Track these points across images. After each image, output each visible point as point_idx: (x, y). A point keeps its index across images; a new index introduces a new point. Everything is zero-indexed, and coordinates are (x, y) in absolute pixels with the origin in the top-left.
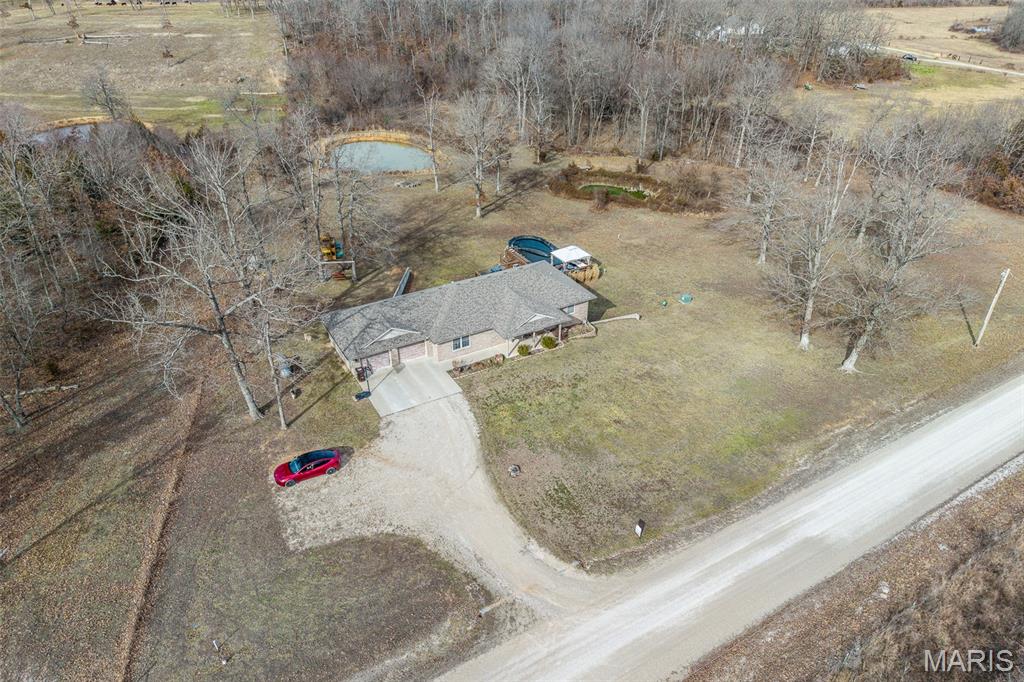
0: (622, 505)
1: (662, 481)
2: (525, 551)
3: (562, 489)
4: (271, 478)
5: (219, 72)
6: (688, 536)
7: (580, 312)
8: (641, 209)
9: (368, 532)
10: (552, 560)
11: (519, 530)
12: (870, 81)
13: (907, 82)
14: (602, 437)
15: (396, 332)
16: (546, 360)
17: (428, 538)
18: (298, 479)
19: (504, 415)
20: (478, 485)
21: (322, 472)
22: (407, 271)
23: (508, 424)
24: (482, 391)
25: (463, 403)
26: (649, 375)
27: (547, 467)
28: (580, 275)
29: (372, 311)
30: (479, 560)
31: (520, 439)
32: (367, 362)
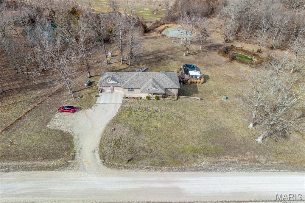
0: (132, 151)
1: (151, 150)
2: (94, 152)
3: (120, 140)
6: (141, 169)
7: (175, 92)
9: (65, 130)
10: (98, 157)
11: (98, 145)
14: (146, 130)
16: (152, 103)
17: (76, 137)
18: (63, 111)
19: (126, 114)
20: (100, 129)
22: (147, 67)
23: (124, 117)
24: (127, 105)
25: (119, 107)
26: (181, 118)
27: (123, 132)
28: (195, 81)
29: (111, 74)
30: (81, 148)
31: (123, 122)
32: (103, 88)
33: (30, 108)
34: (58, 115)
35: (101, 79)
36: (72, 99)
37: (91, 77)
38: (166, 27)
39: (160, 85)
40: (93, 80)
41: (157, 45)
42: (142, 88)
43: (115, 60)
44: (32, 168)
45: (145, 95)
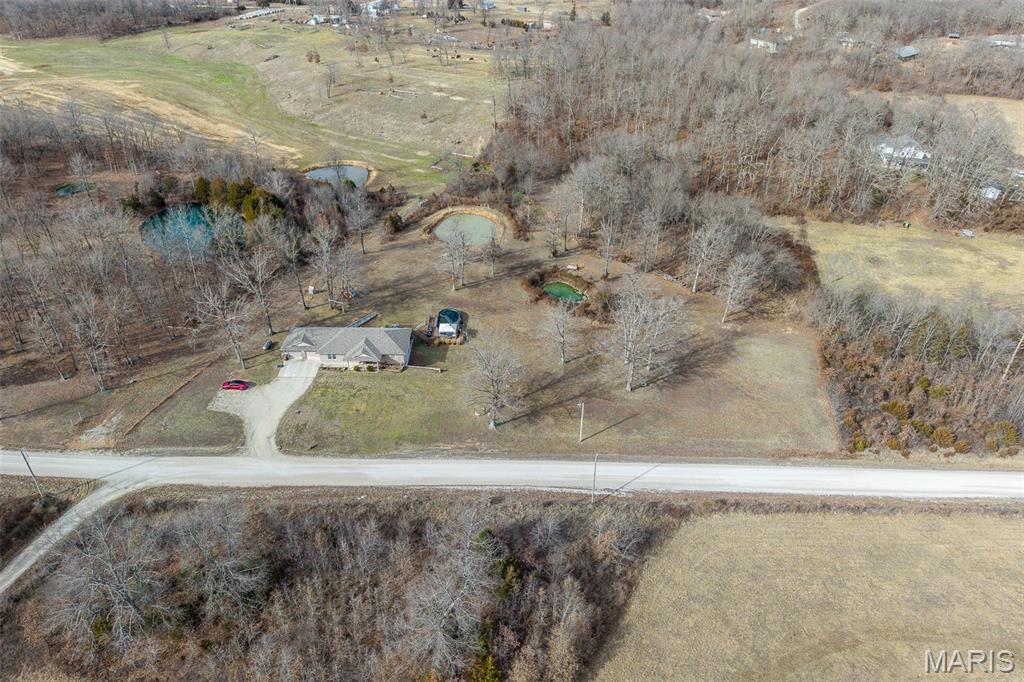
1: (343, 436)
2: (269, 438)
3: (305, 425)
4: (221, 385)
6: (325, 456)
7: (400, 358)
9: (232, 413)
10: (273, 444)
11: (275, 431)
14: (344, 413)
16: (366, 376)
17: (246, 422)
19: (319, 391)
20: (280, 412)
22: (375, 313)
23: (315, 396)
24: (322, 380)
25: (310, 382)
26: (397, 397)
27: (309, 416)
28: (447, 341)
29: (302, 331)
30: (253, 434)
31: (313, 403)
32: (291, 354)
33: (182, 384)
34: (221, 393)
35: (288, 338)
36: (242, 370)
37: (274, 333)
38: (447, 214)
39: (375, 350)
40: (277, 340)
41: (411, 263)
42: (348, 354)
43: (321, 301)
44: (193, 454)
45: (352, 365)
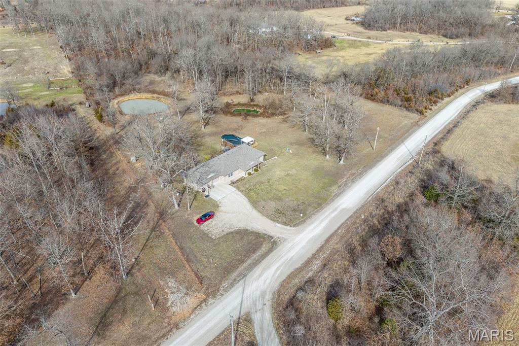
0: (294, 210)
1: (302, 202)
2: (275, 226)
4: (195, 223)
5: (33, 69)
6: (314, 214)
8: (259, 118)
9: (232, 230)
10: (283, 226)
11: (272, 221)
12: (322, 49)
13: (335, 48)
14: (282, 194)
15: (212, 175)
16: (257, 176)
17: (248, 228)
18: (205, 221)
19: (252, 193)
20: (255, 213)
21: (210, 218)
23: (255, 196)
24: (242, 188)
30: (265, 230)
31: (260, 200)
44: (258, 261)
